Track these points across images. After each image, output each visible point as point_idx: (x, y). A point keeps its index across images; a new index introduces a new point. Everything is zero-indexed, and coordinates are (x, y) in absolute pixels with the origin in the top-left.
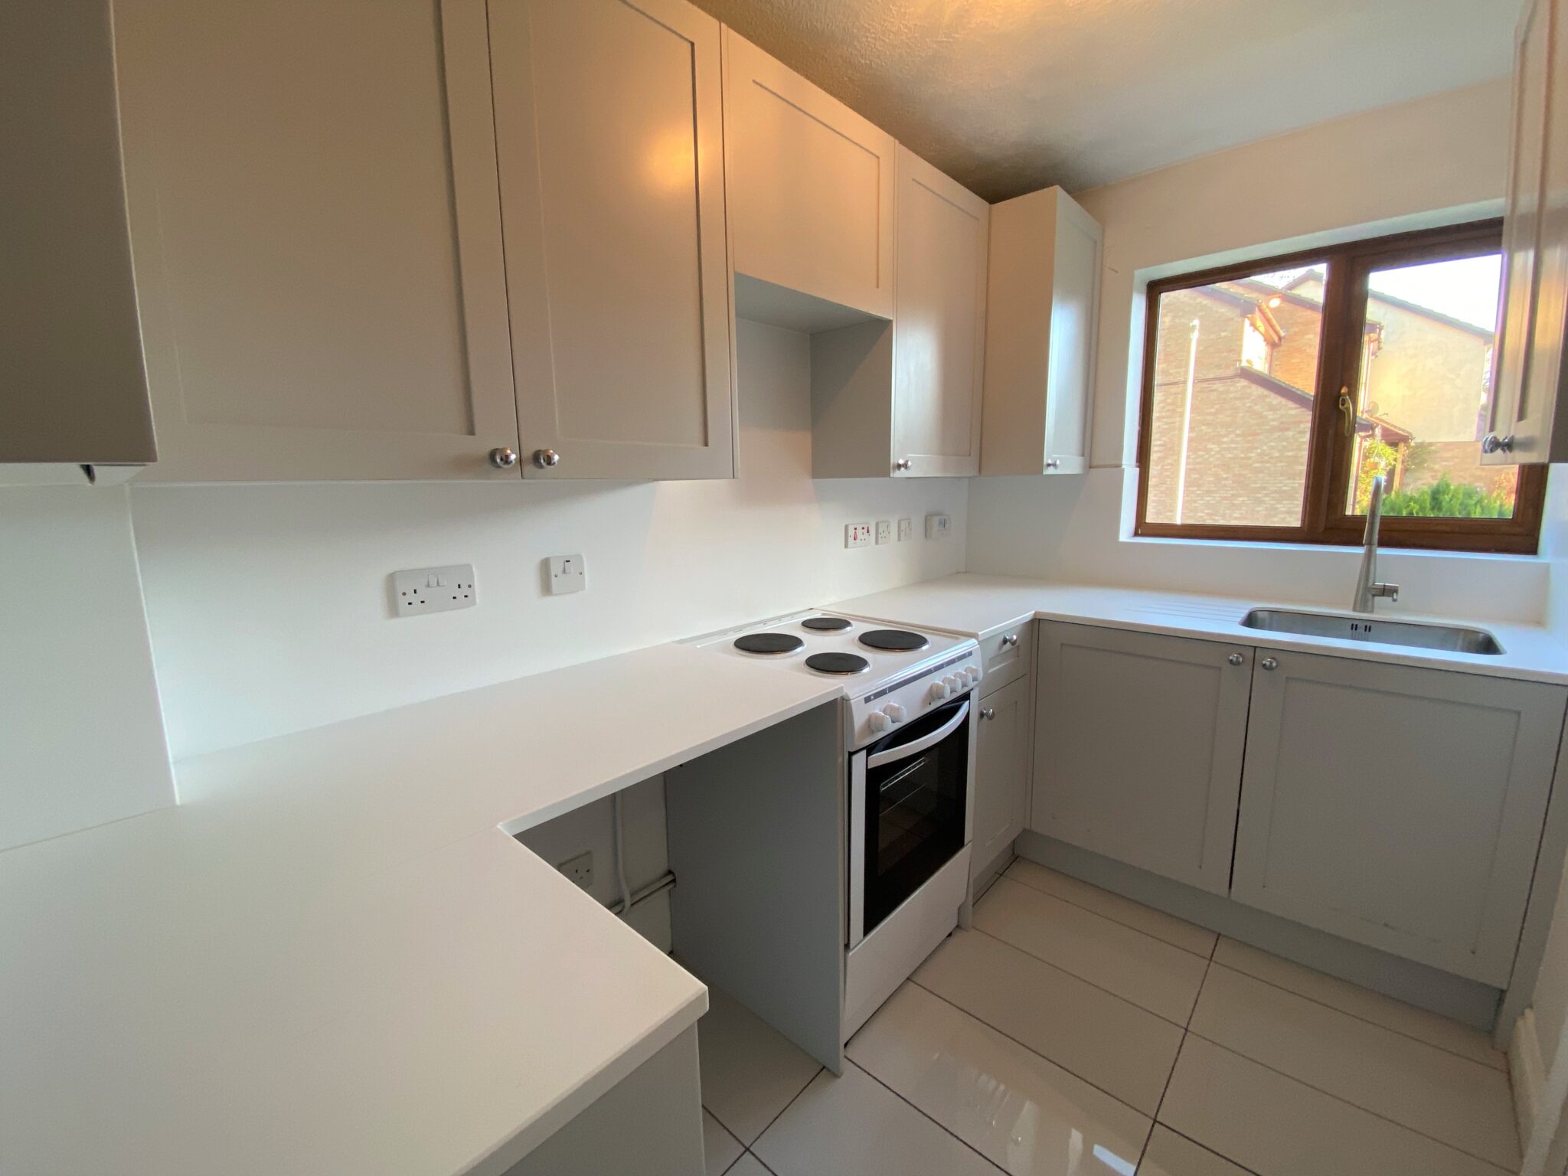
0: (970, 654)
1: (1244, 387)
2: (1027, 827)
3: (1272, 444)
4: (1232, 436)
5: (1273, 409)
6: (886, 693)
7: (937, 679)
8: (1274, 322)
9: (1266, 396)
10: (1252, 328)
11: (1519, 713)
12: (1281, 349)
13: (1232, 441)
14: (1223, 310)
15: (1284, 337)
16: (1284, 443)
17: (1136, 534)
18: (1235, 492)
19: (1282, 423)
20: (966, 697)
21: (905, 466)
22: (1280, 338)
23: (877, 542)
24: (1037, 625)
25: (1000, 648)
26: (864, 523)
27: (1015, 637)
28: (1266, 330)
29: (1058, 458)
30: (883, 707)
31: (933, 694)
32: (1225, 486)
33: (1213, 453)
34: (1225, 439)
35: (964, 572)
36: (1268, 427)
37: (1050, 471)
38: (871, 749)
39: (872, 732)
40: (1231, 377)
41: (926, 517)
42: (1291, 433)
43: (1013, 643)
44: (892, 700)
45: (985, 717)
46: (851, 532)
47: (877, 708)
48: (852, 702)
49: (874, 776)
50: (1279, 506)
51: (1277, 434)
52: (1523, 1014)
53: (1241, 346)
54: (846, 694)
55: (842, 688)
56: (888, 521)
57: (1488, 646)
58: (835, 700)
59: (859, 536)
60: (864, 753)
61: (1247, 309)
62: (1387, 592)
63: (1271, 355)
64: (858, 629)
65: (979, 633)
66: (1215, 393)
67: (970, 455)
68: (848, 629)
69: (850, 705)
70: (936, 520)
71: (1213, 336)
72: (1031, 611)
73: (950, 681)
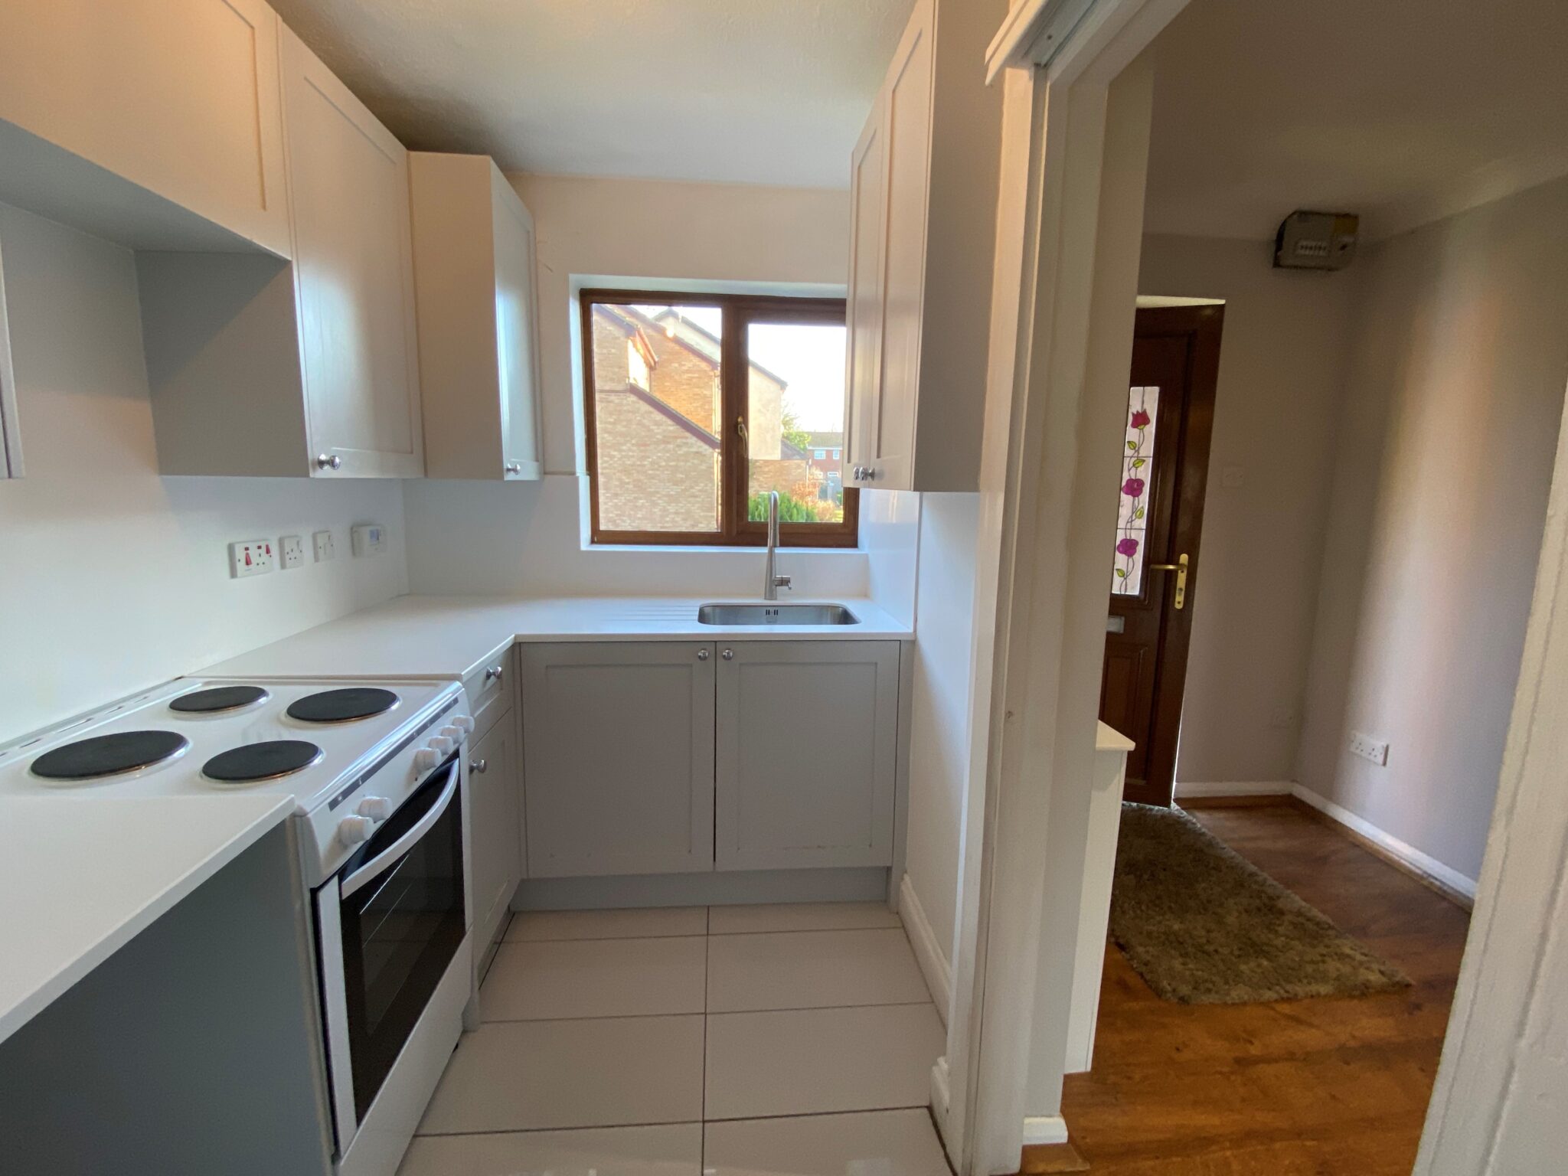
0: (456, 701)
1: (633, 402)
2: (525, 877)
3: (659, 454)
4: (628, 445)
5: (657, 424)
6: (359, 786)
7: (421, 746)
8: (650, 346)
9: (651, 413)
10: (634, 349)
11: (876, 664)
12: (657, 372)
13: (630, 450)
14: (611, 328)
15: (658, 362)
16: (668, 455)
17: (593, 542)
18: (636, 495)
19: (665, 437)
20: (456, 754)
21: (331, 463)
22: (655, 363)
23: (283, 566)
24: (518, 650)
25: (484, 684)
26: (260, 541)
27: (500, 669)
28: (645, 354)
29: (518, 463)
30: (356, 808)
31: (417, 767)
32: (627, 489)
33: (616, 459)
34: (624, 448)
35: (408, 594)
36: (655, 440)
37: (510, 477)
38: (342, 874)
39: (345, 847)
40: (624, 391)
41: (352, 529)
42: (671, 446)
43: (499, 676)
44: (369, 793)
45: (476, 771)
46: (240, 554)
47: (348, 812)
48: (310, 816)
49: (350, 907)
50: (669, 508)
51: (662, 446)
52: (902, 879)
53: (628, 364)
54: (301, 808)
55: (291, 801)
56: (296, 536)
57: (845, 618)
58: (283, 823)
59: (254, 559)
60: (336, 879)
61: (630, 331)
62: (784, 582)
63: (650, 376)
64: (278, 699)
65: (463, 673)
66: (612, 404)
67: (412, 453)
68: (263, 700)
69: (308, 820)
70: (365, 532)
71: (605, 351)
72: (510, 635)
73: (438, 742)
